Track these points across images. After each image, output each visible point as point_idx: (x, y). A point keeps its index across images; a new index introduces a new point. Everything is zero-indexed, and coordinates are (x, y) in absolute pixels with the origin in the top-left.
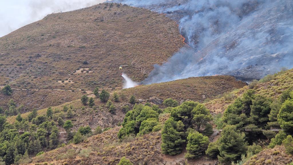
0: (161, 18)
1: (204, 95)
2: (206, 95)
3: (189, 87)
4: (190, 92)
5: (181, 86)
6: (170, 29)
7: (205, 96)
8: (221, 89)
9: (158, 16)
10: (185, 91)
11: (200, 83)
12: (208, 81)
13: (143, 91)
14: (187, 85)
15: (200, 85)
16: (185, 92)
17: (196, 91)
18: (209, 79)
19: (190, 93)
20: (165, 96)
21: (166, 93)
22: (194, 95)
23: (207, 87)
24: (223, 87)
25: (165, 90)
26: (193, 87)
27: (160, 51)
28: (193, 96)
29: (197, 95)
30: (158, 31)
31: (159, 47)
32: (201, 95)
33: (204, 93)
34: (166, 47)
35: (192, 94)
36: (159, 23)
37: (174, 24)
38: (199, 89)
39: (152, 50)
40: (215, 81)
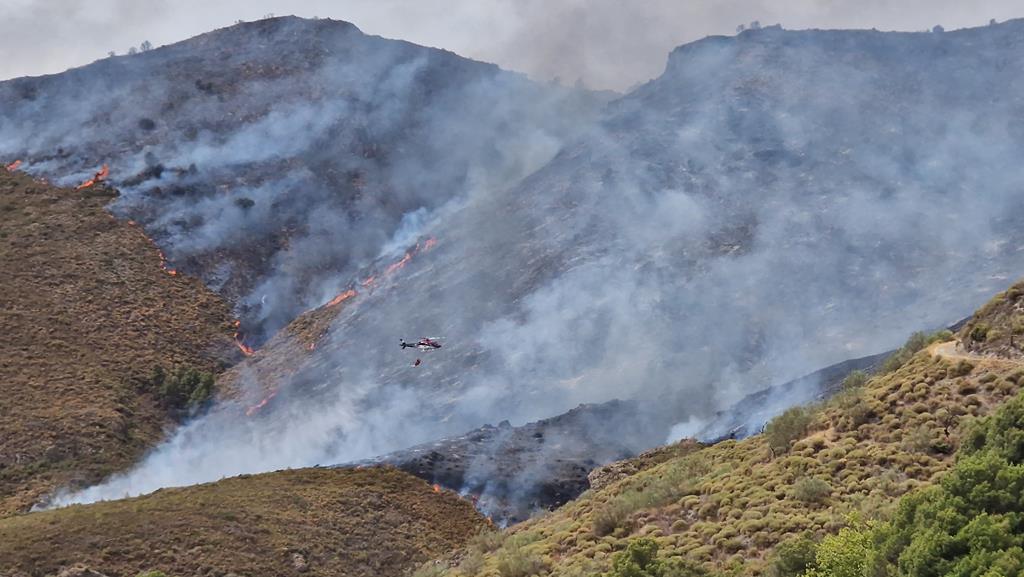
0: (64, 212)
1: (301, 553)
2: (306, 554)
3: (232, 519)
4: (238, 544)
5: (198, 517)
6: (109, 263)
7: (305, 557)
8: (368, 527)
9: (52, 207)
10: (217, 536)
11: (277, 501)
12: (309, 493)
13: (29, 542)
14: (224, 511)
15: (277, 511)
16: (215, 544)
17: (262, 540)
18: (312, 486)
19: (237, 548)
20: (130, 560)
21: (130, 548)
22: (256, 554)
23: (308, 521)
24: (377, 520)
25: (128, 536)
26: (247, 520)
27: (65, 361)
28: (253, 560)
29: (269, 554)
30: (55, 271)
31: (60, 346)
32: (287, 554)
33: (297, 545)
34: (95, 346)
35: (248, 550)
36: (57, 234)
37: (125, 241)
38: (273, 528)
39: (30, 358)
40: (341, 495)
